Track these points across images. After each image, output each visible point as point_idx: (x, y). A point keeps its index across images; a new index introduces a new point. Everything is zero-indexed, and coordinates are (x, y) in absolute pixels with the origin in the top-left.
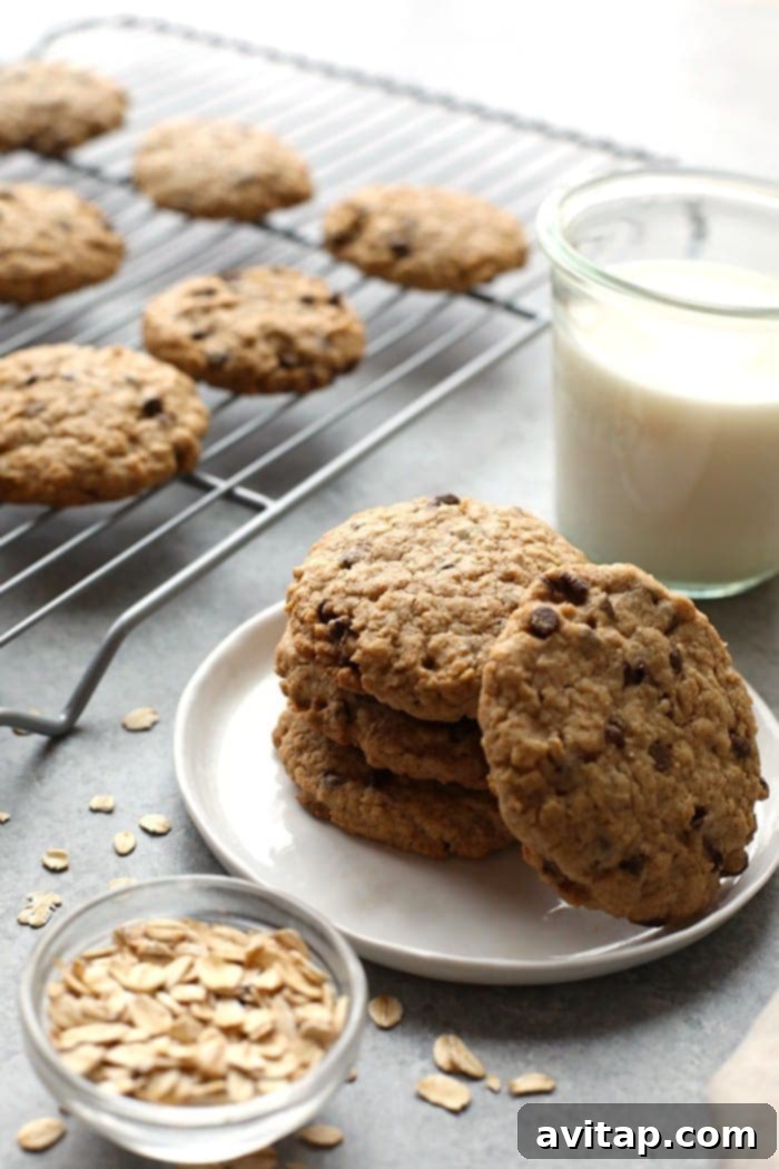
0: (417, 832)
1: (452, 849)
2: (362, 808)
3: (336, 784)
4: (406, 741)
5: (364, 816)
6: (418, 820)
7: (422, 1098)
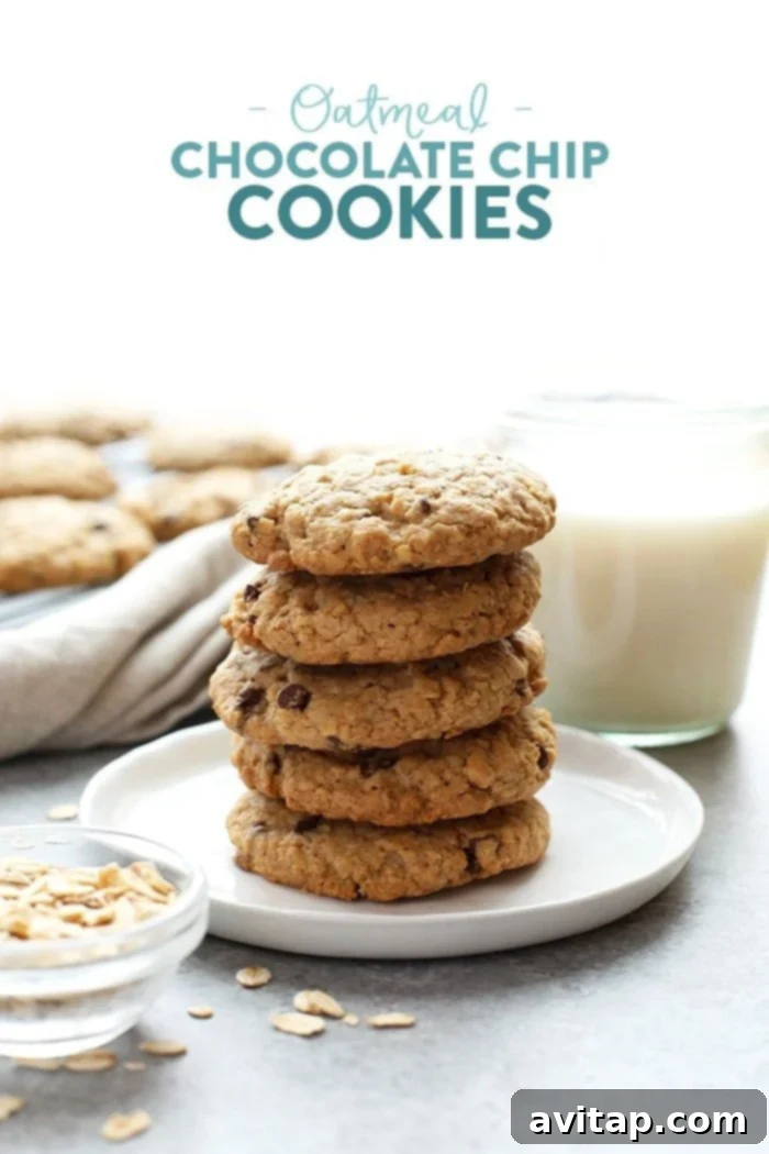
0: (328, 871)
1: (362, 891)
2: (280, 850)
3: (260, 831)
4: (320, 778)
5: (281, 858)
6: (330, 858)
7: (277, 1029)
